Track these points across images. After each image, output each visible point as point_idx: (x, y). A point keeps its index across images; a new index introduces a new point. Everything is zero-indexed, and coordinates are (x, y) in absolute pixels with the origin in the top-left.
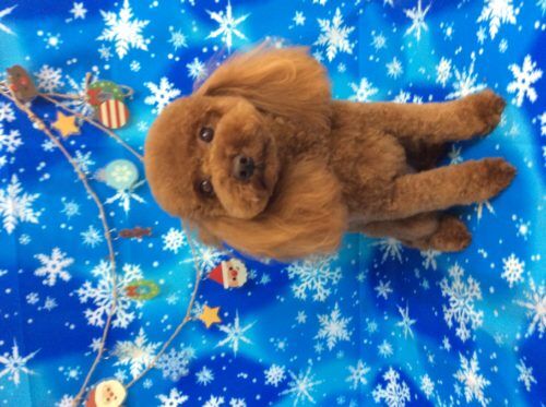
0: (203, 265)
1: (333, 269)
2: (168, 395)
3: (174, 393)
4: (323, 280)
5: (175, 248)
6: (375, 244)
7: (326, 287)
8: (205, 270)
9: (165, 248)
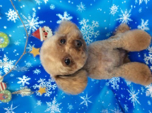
0: (30, 28)
1: (95, 31)
2: (22, 77)
3: (24, 77)
4: (90, 36)
5: (14, 19)
6: (117, 19)
7: (91, 39)
8: (31, 31)
9: (8, 20)
